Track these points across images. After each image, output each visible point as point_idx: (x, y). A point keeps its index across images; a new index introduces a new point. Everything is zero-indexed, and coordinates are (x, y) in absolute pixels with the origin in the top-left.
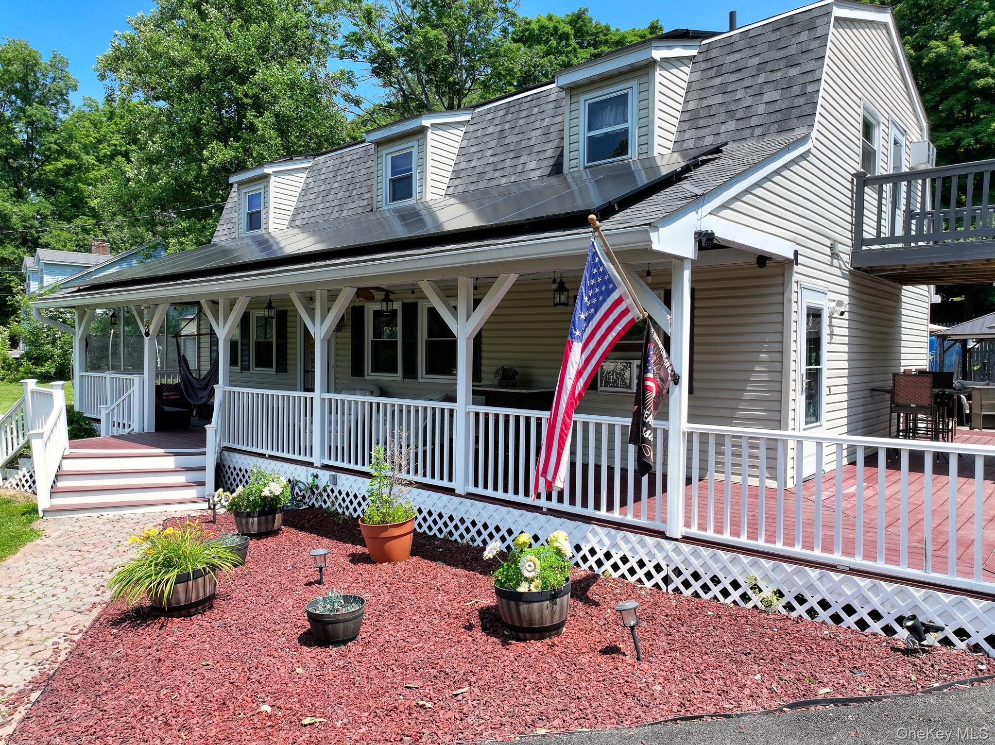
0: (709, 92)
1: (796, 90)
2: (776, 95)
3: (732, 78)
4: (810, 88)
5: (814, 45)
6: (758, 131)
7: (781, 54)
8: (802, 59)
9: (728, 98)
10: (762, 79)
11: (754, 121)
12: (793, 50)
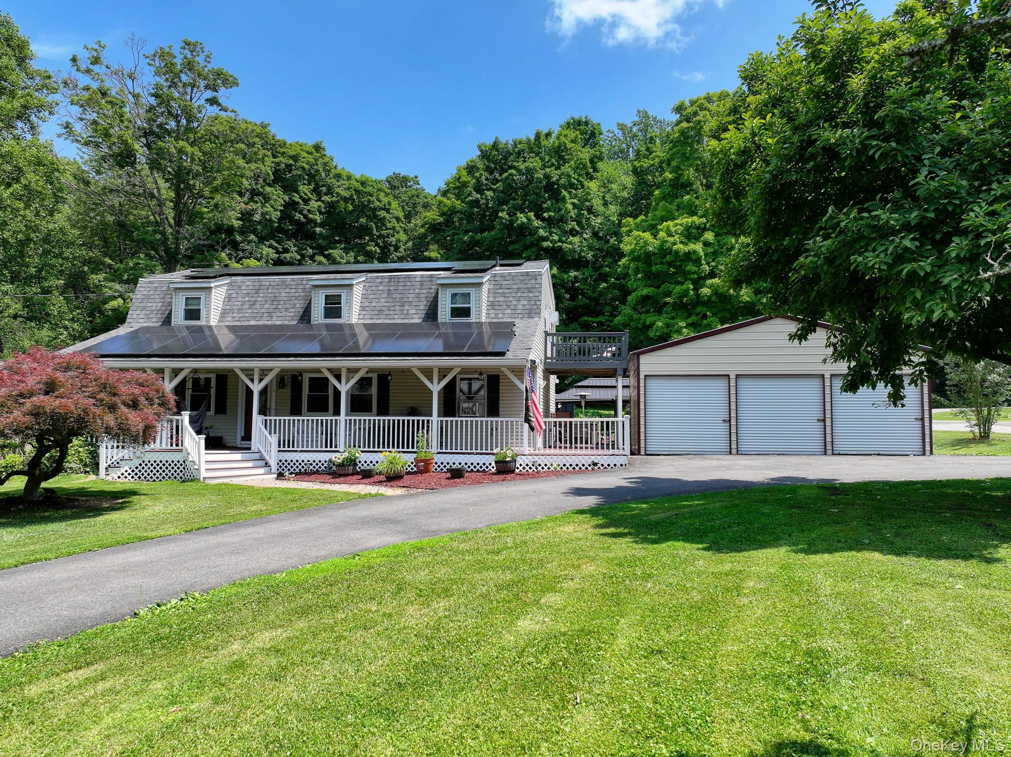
0: (498, 295)
1: (533, 302)
2: (525, 303)
3: (507, 291)
4: (538, 303)
5: (537, 286)
6: (520, 316)
7: (525, 286)
8: (534, 290)
9: (506, 299)
10: (519, 294)
11: (518, 311)
12: (529, 286)
